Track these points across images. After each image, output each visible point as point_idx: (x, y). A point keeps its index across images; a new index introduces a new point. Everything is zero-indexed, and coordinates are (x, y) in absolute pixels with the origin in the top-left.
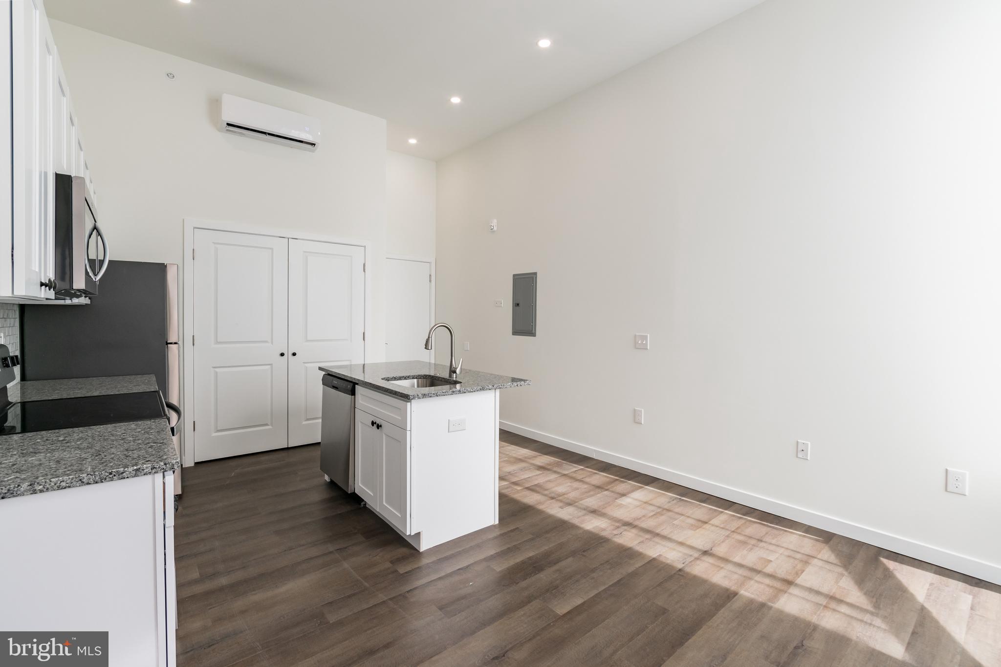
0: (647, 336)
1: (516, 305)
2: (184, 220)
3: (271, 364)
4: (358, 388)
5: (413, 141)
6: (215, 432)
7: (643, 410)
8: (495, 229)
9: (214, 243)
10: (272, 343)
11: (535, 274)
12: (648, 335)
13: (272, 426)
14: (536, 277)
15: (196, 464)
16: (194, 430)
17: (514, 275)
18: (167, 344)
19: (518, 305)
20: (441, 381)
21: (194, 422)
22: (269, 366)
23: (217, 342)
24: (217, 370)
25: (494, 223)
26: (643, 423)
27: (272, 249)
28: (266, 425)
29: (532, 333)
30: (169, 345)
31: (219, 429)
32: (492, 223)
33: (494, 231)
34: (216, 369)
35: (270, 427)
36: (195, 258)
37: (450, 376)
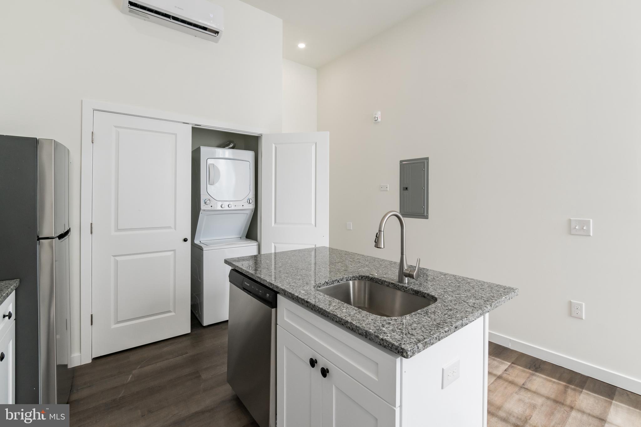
0: (589, 221)
1: (404, 189)
2: (82, 101)
3: (174, 250)
4: (281, 299)
5: (302, 46)
6: (115, 324)
7: (584, 304)
8: (379, 120)
9: (116, 127)
10: (175, 229)
11: (427, 159)
12: (591, 220)
13: (175, 313)
14: (428, 163)
15: (95, 359)
16: (92, 324)
17: (401, 162)
18: (39, 239)
19: (407, 188)
20: (388, 286)
21: (92, 315)
22: (173, 252)
23: (118, 230)
24: (117, 258)
25: (379, 115)
26: (584, 318)
27: (176, 135)
28: (169, 312)
29: (424, 216)
30: (40, 240)
31: (118, 321)
32: (376, 114)
33: (379, 122)
34: (115, 258)
35: (173, 314)
36: (94, 142)
37: (401, 280)
